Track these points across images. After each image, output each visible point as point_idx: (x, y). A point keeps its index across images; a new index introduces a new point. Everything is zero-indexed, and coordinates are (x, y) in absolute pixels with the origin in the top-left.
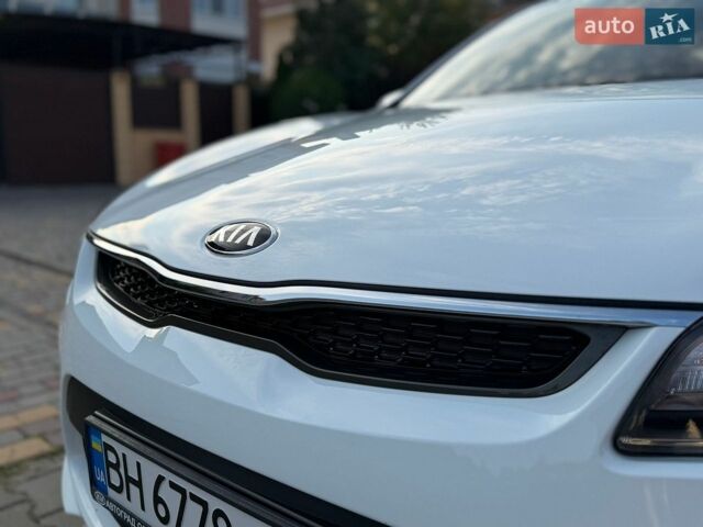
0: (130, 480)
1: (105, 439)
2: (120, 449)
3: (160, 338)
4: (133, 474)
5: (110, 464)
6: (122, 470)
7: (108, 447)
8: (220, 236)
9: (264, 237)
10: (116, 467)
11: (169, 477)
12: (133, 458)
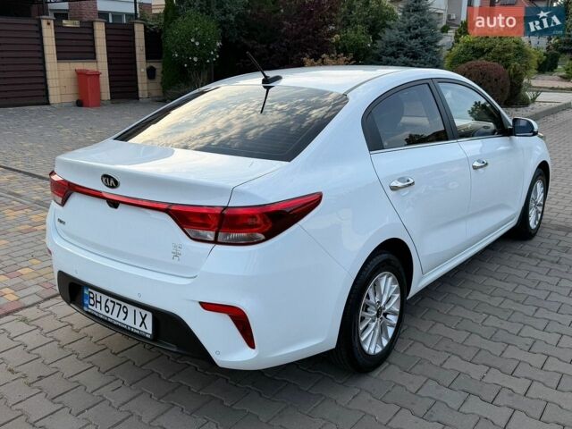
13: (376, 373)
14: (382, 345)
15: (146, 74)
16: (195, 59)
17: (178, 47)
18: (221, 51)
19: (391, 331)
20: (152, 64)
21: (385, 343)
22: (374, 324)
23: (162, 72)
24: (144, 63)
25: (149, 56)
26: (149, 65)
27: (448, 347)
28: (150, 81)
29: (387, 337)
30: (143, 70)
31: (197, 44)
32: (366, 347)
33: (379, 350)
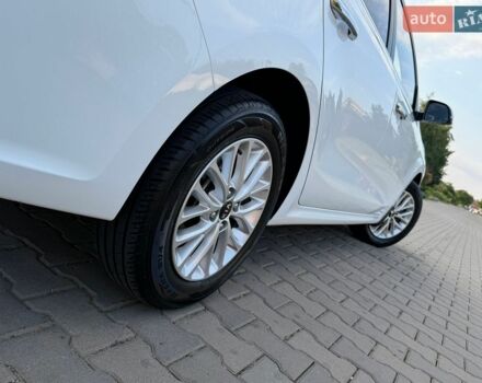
13: (177, 316)
14: (206, 271)
19: (230, 255)
21: (213, 269)
22: (209, 224)
27: (298, 317)
29: (219, 262)
32: (179, 260)
33: (199, 276)
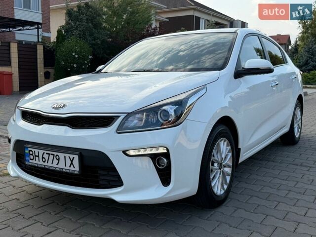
0: (36, 156)
1: (29, 149)
2: (33, 150)
3: (43, 127)
4: (37, 154)
5: (30, 154)
6: (34, 155)
7: (30, 151)
8: (55, 106)
9: (64, 106)
10: (32, 155)
11: (46, 152)
12: (37, 151)
15: (43, 76)
16: (75, 66)
17: (64, 58)
18: (92, 61)
20: (48, 70)
23: (54, 75)
24: (43, 69)
25: (46, 65)
26: (46, 70)
28: (46, 80)
30: (41, 73)
31: (76, 56)
